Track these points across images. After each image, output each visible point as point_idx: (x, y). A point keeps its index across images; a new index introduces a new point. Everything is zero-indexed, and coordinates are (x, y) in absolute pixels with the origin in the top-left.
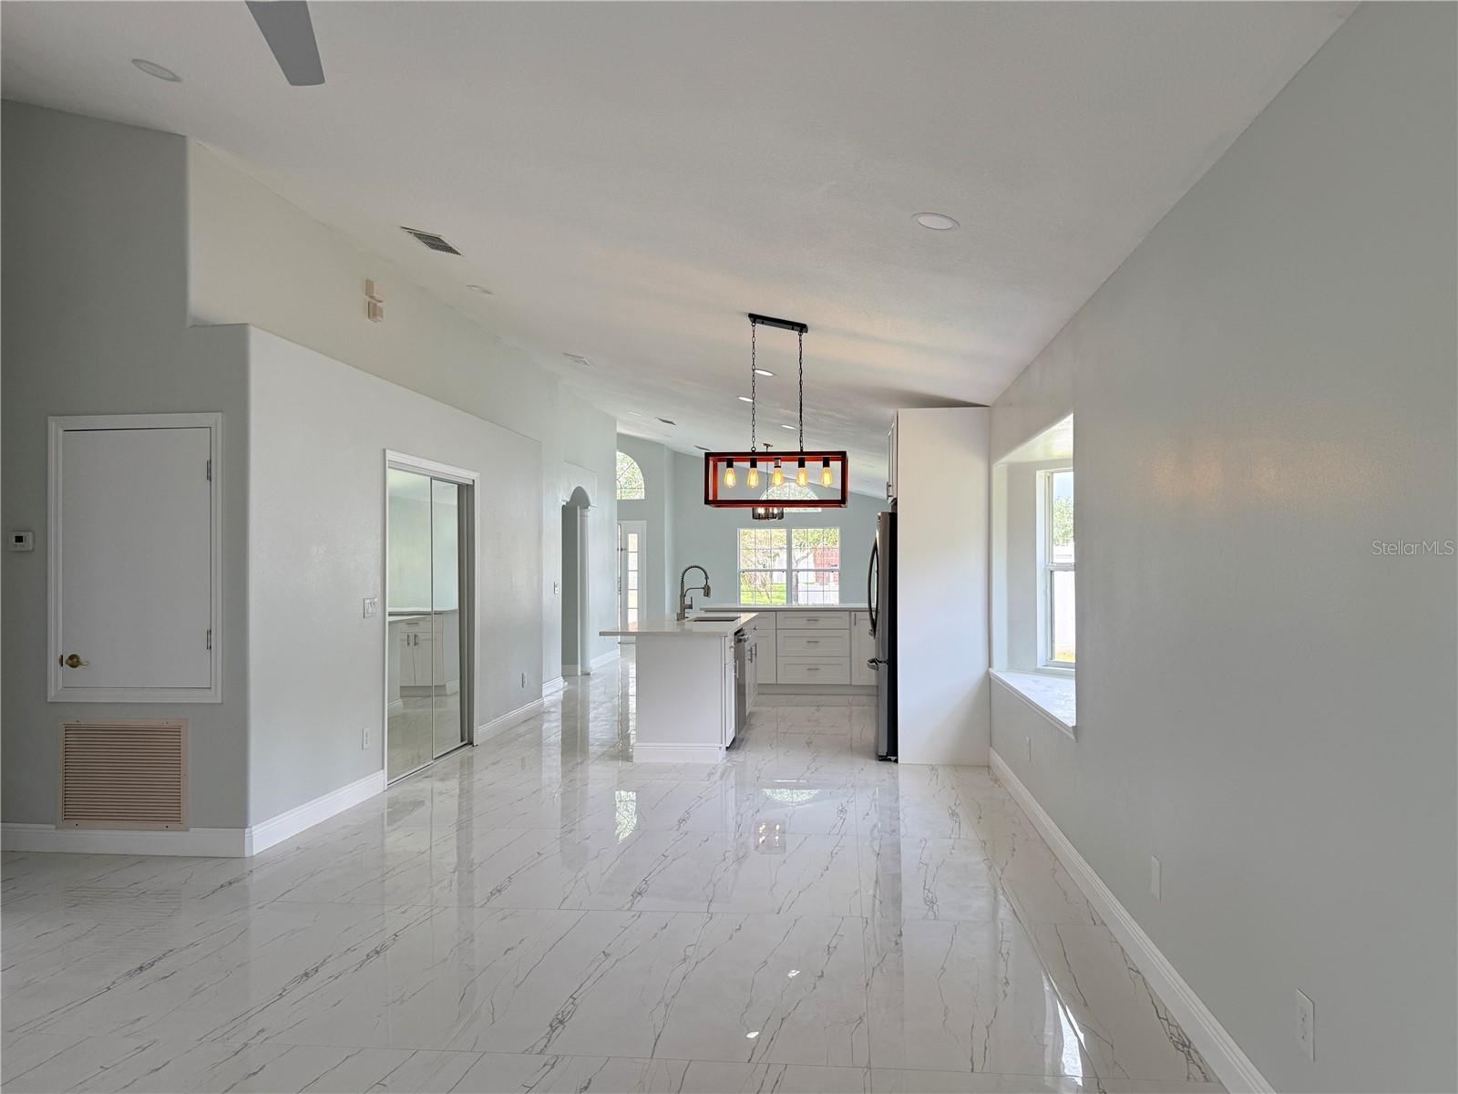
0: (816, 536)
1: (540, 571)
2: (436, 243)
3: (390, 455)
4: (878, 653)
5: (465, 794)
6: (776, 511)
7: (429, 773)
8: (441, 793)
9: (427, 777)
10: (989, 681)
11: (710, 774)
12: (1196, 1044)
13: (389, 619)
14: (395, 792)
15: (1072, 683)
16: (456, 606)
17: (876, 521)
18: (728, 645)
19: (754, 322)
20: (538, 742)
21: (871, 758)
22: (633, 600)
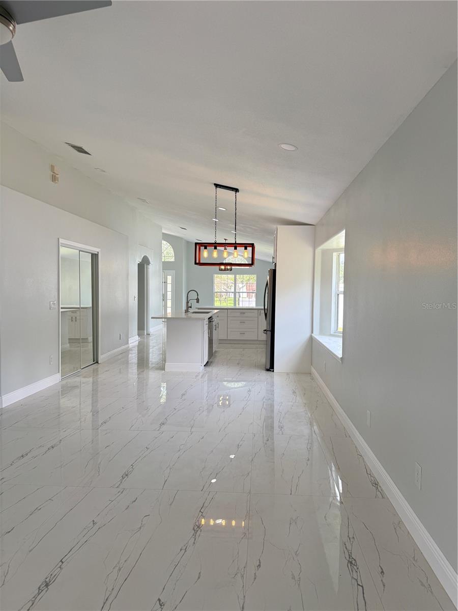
0: (248, 278)
1: (128, 291)
2: (80, 150)
3: (61, 241)
4: (267, 327)
5: (95, 383)
6: (229, 267)
7: (79, 375)
8: (83, 383)
9: (78, 376)
10: (311, 339)
11: (197, 376)
12: (380, 484)
13: (61, 310)
14: (64, 382)
15: (341, 339)
16: (91, 306)
17: (268, 273)
18: (205, 323)
19: (216, 187)
20: (127, 363)
21: (264, 370)
22: (169, 304)
